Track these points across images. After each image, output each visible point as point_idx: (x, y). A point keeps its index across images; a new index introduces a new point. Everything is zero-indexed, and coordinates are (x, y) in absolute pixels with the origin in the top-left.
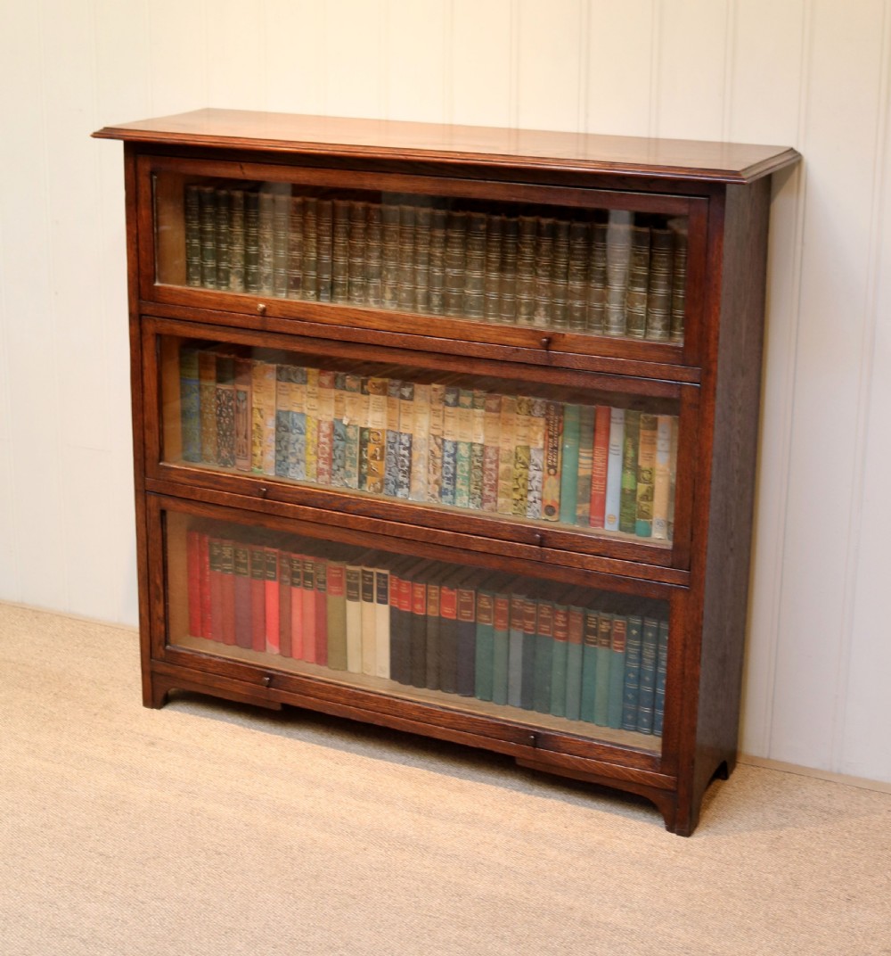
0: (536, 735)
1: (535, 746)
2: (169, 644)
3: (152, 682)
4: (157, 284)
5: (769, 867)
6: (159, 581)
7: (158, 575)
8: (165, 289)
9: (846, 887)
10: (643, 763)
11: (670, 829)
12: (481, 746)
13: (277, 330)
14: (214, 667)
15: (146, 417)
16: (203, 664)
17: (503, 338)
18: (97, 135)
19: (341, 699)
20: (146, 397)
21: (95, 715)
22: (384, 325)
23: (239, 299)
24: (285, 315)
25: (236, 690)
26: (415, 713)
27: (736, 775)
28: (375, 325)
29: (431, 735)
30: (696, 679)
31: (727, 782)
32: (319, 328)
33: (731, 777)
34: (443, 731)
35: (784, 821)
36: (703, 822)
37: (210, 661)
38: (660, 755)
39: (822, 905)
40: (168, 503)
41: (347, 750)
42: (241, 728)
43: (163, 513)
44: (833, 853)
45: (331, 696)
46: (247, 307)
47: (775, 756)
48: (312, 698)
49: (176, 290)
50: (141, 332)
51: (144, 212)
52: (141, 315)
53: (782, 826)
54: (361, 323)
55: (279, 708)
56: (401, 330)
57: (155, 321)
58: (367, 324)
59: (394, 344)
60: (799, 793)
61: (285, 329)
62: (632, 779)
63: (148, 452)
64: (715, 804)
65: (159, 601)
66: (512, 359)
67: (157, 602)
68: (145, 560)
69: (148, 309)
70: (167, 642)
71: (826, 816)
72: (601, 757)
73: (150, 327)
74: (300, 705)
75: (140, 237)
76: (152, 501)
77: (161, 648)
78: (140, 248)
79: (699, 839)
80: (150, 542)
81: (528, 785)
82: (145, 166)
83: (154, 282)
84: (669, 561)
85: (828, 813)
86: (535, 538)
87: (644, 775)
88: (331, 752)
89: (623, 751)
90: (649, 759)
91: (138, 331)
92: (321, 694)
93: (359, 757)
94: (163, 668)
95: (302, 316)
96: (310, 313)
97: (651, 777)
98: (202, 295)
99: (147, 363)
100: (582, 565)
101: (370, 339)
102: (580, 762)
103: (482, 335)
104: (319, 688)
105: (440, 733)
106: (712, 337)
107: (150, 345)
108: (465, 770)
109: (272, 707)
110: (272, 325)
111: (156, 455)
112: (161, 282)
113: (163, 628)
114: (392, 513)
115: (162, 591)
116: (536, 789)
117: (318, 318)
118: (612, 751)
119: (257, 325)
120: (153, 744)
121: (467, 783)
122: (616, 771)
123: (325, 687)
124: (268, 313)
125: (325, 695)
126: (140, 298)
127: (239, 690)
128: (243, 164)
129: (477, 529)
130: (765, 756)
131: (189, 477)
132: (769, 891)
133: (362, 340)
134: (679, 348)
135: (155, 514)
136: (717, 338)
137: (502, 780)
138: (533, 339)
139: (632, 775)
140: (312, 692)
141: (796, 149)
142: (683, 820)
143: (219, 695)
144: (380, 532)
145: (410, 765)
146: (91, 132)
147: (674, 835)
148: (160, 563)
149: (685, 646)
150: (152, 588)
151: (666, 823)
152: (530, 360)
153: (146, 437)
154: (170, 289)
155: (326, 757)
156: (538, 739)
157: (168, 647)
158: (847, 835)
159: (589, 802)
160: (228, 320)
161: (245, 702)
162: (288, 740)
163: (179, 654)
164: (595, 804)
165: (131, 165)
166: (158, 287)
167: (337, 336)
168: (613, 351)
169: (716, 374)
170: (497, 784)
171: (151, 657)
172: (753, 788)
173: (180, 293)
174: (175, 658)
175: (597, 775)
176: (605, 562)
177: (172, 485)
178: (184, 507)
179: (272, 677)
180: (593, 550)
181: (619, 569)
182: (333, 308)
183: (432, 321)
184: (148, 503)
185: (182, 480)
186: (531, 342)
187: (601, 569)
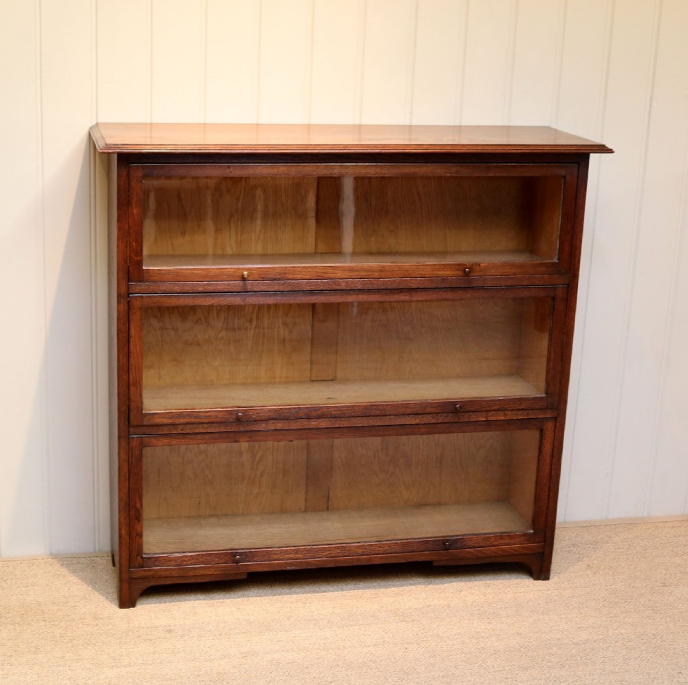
0: (450, 541)
1: (448, 549)
3: (129, 588)
4: (144, 268)
6: (139, 505)
7: (138, 501)
8: (153, 271)
11: (535, 580)
12: (409, 560)
13: (257, 289)
14: (189, 560)
15: (131, 376)
17: (436, 272)
20: (132, 360)
22: (346, 274)
23: (222, 270)
24: (263, 278)
25: (210, 573)
28: (339, 275)
34: (381, 558)
37: (186, 556)
38: (532, 531)
40: (150, 441)
46: (230, 276)
48: (275, 562)
49: (164, 271)
50: (129, 309)
51: (136, 210)
52: (129, 294)
54: (326, 276)
55: (245, 577)
56: (359, 277)
57: (142, 297)
58: (332, 275)
61: (263, 288)
62: (516, 553)
63: (132, 404)
66: (443, 285)
67: (136, 522)
68: (126, 490)
69: (137, 288)
70: (143, 551)
72: (495, 543)
73: (137, 303)
74: (265, 569)
75: (130, 231)
76: (135, 441)
77: (139, 558)
78: (131, 240)
80: (132, 475)
83: (142, 266)
84: (545, 404)
86: (455, 407)
87: (523, 548)
89: (509, 536)
90: (525, 537)
91: (126, 308)
92: (283, 557)
94: (139, 572)
95: (280, 277)
96: (285, 273)
97: (528, 549)
98: (189, 272)
99: (133, 332)
100: (486, 418)
101: (334, 287)
102: (481, 551)
103: (421, 272)
104: (282, 553)
105: (379, 559)
107: (137, 317)
109: (239, 577)
110: (251, 286)
113: (142, 541)
114: (346, 412)
115: (141, 512)
117: (291, 276)
118: (500, 538)
119: (239, 288)
122: (504, 550)
124: (249, 278)
125: (286, 556)
126: (128, 280)
127: (212, 571)
128: (230, 165)
129: (411, 410)
131: (171, 418)
133: (328, 287)
134: (555, 263)
135: (137, 452)
138: (458, 270)
139: (515, 550)
140: (276, 557)
142: (547, 569)
143: (193, 581)
144: (337, 426)
147: (542, 582)
148: (140, 490)
150: (132, 511)
151: (533, 576)
152: (456, 285)
153: (132, 392)
154: (159, 270)
156: (450, 544)
157: (143, 555)
160: (213, 288)
161: (219, 579)
163: (156, 559)
165: (124, 173)
166: (147, 270)
167: (307, 288)
168: (513, 271)
169: (578, 276)
171: (129, 567)
173: (169, 272)
174: (152, 562)
175: (492, 557)
176: (502, 413)
177: (157, 425)
178: (165, 441)
179: (240, 554)
180: (494, 408)
181: (510, 415)
182: (304, 268)
183: (384, 267)
184: (131, 445)
185: (166, 421)
186: (456, 272)
187: (499, 418)
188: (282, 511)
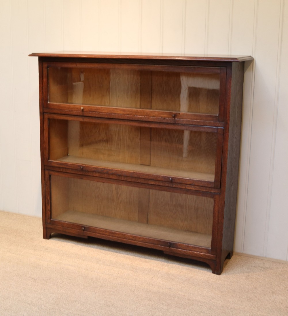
0: (170, 243)
1: (170, 247)
2: (52, 218)
3: (46, 231)
4: (49, 103)
5: (246, 284)
6: (48, 198)
7: (48, 196)
8: (51, 104)
9: (271, 289)
10: (205, 251)
11: (214, 273)
12: (152, 248)
13: (87, 115)
14: (66, 225)
15: (44, 145)
16: (62, 224)
17: (160, 115)
18: (30, 55)
19: (107, 234)
21: (28, 241)
22: (122, 112)
23: (75, 106)
24: (90, 111)
26: (131, 238)
27: (233, 258)
28: (119, 112)
29: (136, 245)
30: (222, 223)
31: (231, 260)
32: (101, 114)
33: (231, 258)
35: (250, 271)
36: (224, 271)
38: (211, 248)
39: (265, 294)
40: (52, 173)
41: (109, 251)
42: (74, 245)
43: (50, 176)
44: (266, 280)
45: (104, 233)
46: (78, 109)
47: (245, 252)
48: (98, 234)
49: (55, 104)
50: (43, 118)
51: (45, 80)
52: (43, 113)
53: (249, 272)
54: (114, 112)
56: (127, 114)
57: (48, 115)
58: (116, 112)
59: (125, 118)
60: (254, 262)
61: (90, 115)
62: (202, 257)
63: (45, 157)
64: (227, 266)
65: (49, 205)
66: (163, 121)
67: (48, 205)
68: (44, 191)
69: (46, 110)
70: (51, 218)
71: (263, 269)
73: (46, 116)
74: (94, 236)
75: (43, 88)
76: (47, 172)
77: (49, 220)
78: (43, 91)
79: (223, 276)
80: (46, 185)
81: (167, 261)
82: (45, 65)
83: (48, 102)
84: (213, 186)
85: (263, 268)
86: (170, 180)
87: (205, 255)
88: (104, 251)
89: (199, 248)
90: (207, 250)
92: (100, 233)
93: (113, 253)
94: (50, 226)
95: (95, 111)
96: (97, 110)
97: (207, 256)
98: (63, 106)
99: (45, 128)
100: (186, 187)
101: (117, 117)
102: (184, 252)
103: (153, 114)
104: (100, 231)
105: (139, 244)
106: (228, 112)
107: (46, 122)
108: (147, 256)
109: (84, 237)
110: (85, 114)
111: (47, 157)
112: (50, 102)
113: (50, 213)
115: (49, 201)
116: (170, 262)
117: (100, 111)
118: (195, 248)
119: (81, 114)
120: (47, 249)
121: (148, 260)
122: (196, 254)
123: (102, 230)
124: (84, 110)
125: (102, 233)
126: (43, 107)
127: (74, 232)
128: (77, 63)
129: (151, 177)
130: (242, 252)
131: (58, 164)
132: (247, 290)
133: (115, 117)
134: (217, 116)
135: (48, 176)
136: (229, 112)
137: (159, 259)
139: (201, 256)
140: (98, 232)
141: (252, 56)
142: (218, 270)
143: (68, 234)
144: (120, 179)
145: (129, 255)
146: (28, 55)
147: (215, 275)
148: (49, 192)
149: (219, 212)
150: (46, 201)
151: (212, 271)
152: (169, 122)
153: (44, 152)
154: (53, 104)
155: (102, 253)
156: (171, 244)
157: (51, 219)
158: (270, 275)
159: (187, 265)
160: (71, 113)
161: (77, 236)
162: (89, 248)
163: (55, 221)
164: (189, 266)
165: (41, 65)
166: (49, 104)
167: (106, 117)
168: (195, 118)
169: (229, 124)
170: (157, 260)
171: (46, 223)
172: (239, 262)
173: (56, 105)
174: (53, 223)
175: (190, 256)
176: (193, 186)
177: (53, 167)
178: (57, 174)
179: (85, 227)
180: (188, 183)
181: (197, 188)
182: (105, 108)
183: (137, 110)
184: (45, 173)
185: (56, 165)
186: (169, 116)
187: (191, 189)
188: (129, 220)
